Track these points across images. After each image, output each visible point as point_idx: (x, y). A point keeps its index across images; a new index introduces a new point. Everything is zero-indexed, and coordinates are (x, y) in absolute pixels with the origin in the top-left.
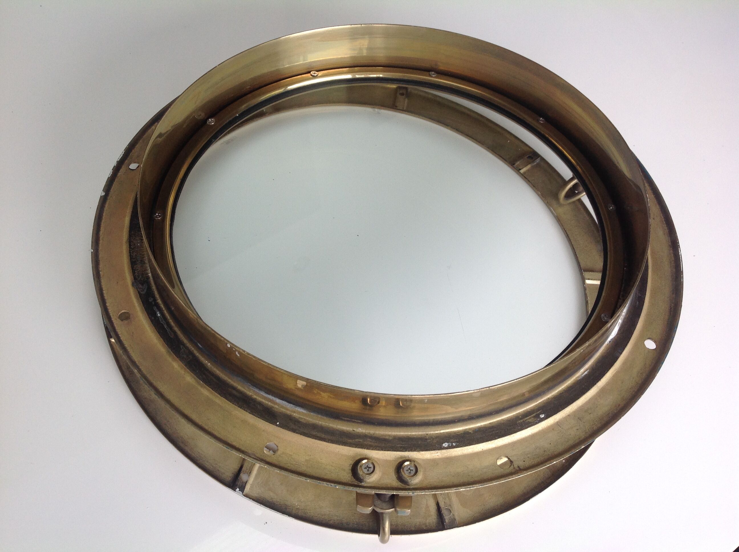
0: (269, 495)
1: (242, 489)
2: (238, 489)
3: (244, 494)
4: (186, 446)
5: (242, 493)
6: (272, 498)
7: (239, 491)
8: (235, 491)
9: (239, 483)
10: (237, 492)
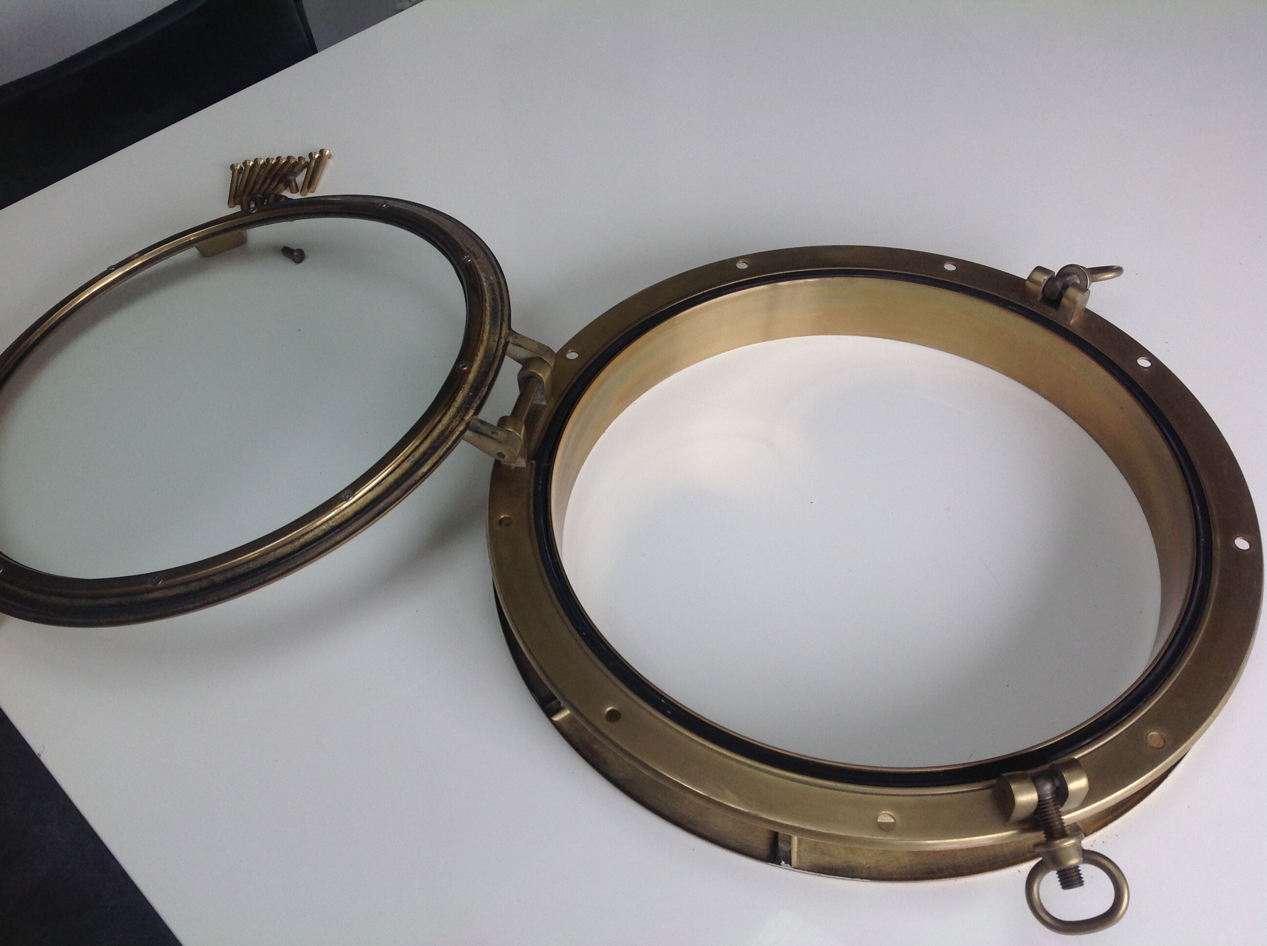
0: (825, 860)
1: (789, 861)
2: (783, 863)
3: (793, 866)
4: (696, 826)
5: (791, 865)
6: (830, 863)
7: (786, 863)
8: (780, 865)
9: (781, 854)
10: (784, 866)
